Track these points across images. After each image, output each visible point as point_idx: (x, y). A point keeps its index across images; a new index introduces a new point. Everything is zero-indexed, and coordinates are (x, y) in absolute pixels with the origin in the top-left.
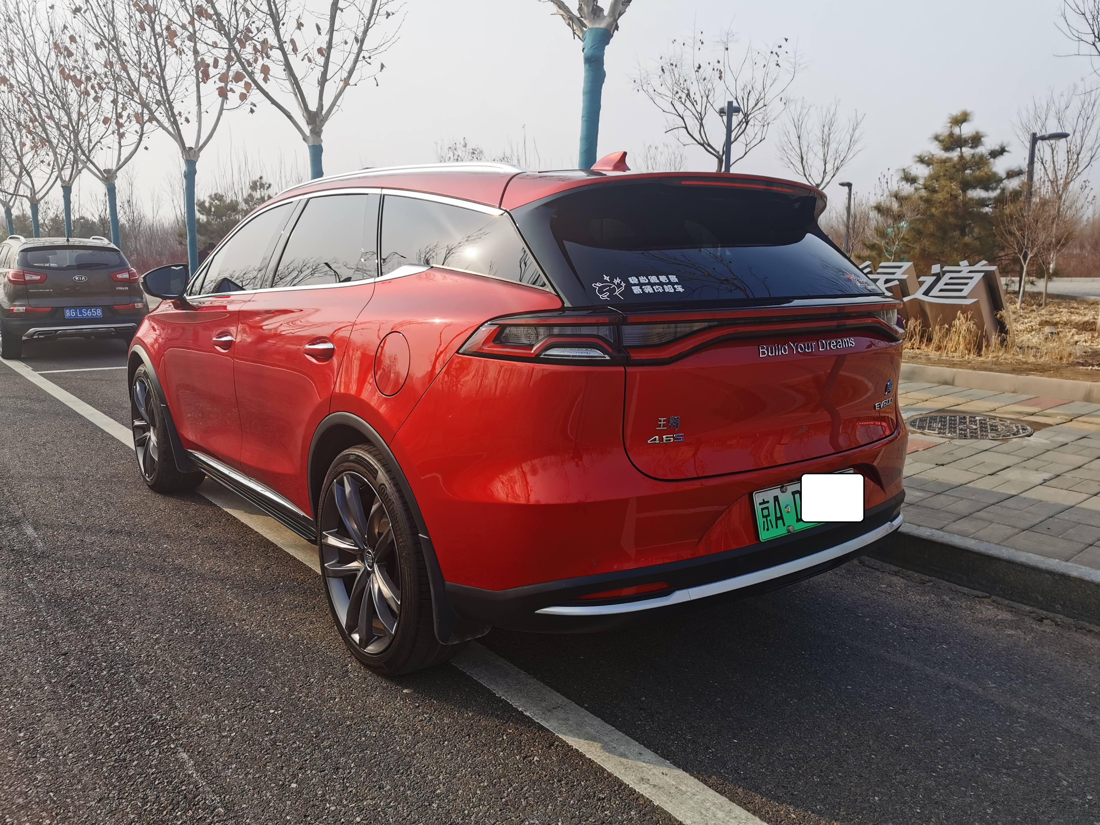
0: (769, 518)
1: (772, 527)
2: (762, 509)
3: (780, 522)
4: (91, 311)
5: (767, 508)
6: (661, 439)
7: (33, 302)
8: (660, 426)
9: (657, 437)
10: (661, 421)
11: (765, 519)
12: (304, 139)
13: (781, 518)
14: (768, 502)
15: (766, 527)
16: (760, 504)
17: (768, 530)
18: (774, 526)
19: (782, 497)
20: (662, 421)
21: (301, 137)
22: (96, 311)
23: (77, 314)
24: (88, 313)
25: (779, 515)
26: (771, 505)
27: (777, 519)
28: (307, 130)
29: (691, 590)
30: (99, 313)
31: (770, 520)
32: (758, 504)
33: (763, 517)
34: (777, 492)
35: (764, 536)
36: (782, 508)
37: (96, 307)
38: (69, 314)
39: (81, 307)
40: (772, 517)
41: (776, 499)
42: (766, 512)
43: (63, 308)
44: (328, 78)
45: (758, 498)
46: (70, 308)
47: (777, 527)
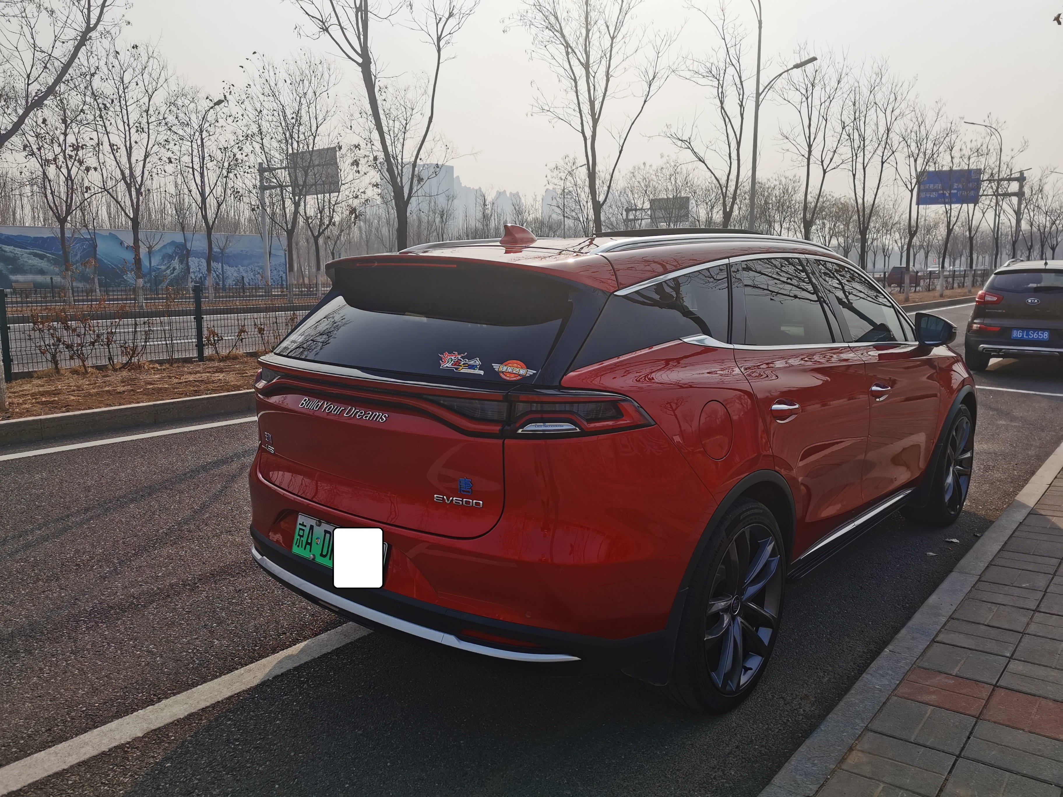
0: (302, 539)
1: (302, 547)
2: (300, 529)
3: (308, 547)
4: (1038, 334)
5: (303, 530)
6: (267, 447)
7: (987, 321)
11: (299, 537)
13: (310, 544)
14: (305, 526)
15: (298, 544)
16: (300, 524)
17: (298, 546)
18: (304, 547)
19: (316, 529)
22: (1043, 334)
23: (1023, 335)
24: (1034, 336)
25: (309, 541)
26: (307, 530)
27: (307, 543)
30: (1046, 335)
31: (302, 541)
33: (299, 535)
34: (313, 522)
35: (295, 548)
36: (314, 538)
37: (1044, 330)
38: (1017, 334)
39: (1028, 329)
40: (304, 539)
41: (312, 527)
42: (301, 533)
43: (1011, 329)
45: (300, 519)
46: (1018, 329)
47: (305, 549)
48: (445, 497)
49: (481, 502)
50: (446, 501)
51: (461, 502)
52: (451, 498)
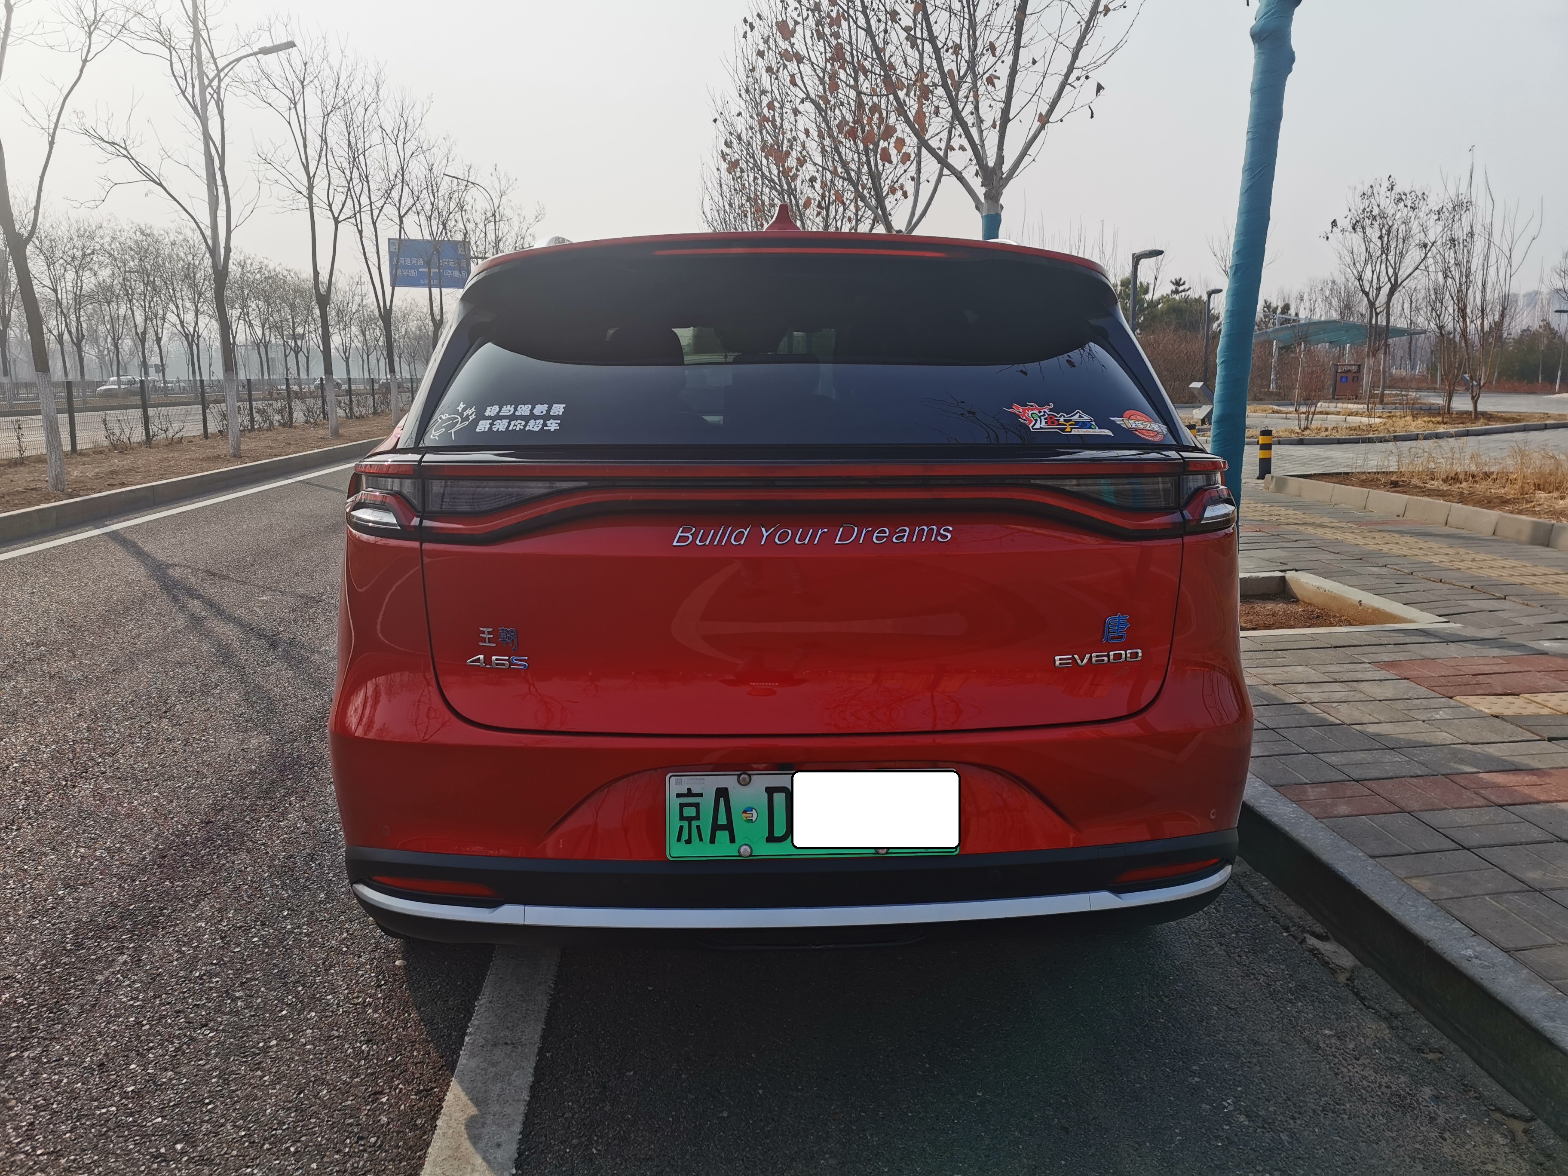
0: (694, 824)
1: (701, 839)
2: (682, 806)
3: (723, 834)
5: (695, 805)
6: (488, 660)
8: (484, 640)
9: (482, 657)
10: (484, 633)
11: (685, 824)
12: (977, 208)
13: (729, 827)
14: (699, 795)
15: (685, 836)
16: (678, 795)
17: (688, 842)
18: (707, 838)
19: (738, 792)
20: (486, 632)
21: (973, 204)
25: (722, 820)
26: (707, 804)
27: (716, 827)
28: (981, 192)
29: (530, 909)
31: (698, 827)
32: (673, 795)
33: (682, 818)
34: (728, 781)
35: (677, 850)
36: (736, 810)
40: (705, 823)
41: (722, 793)
42: (690, 812)
44: (1011, 117)
45: (676, 785)
47: (713, 842)
48: (1076, 656)
49: (1139, 651)
50: (1079, 661)
51: (1106, 659)
52: (1088, 656)
